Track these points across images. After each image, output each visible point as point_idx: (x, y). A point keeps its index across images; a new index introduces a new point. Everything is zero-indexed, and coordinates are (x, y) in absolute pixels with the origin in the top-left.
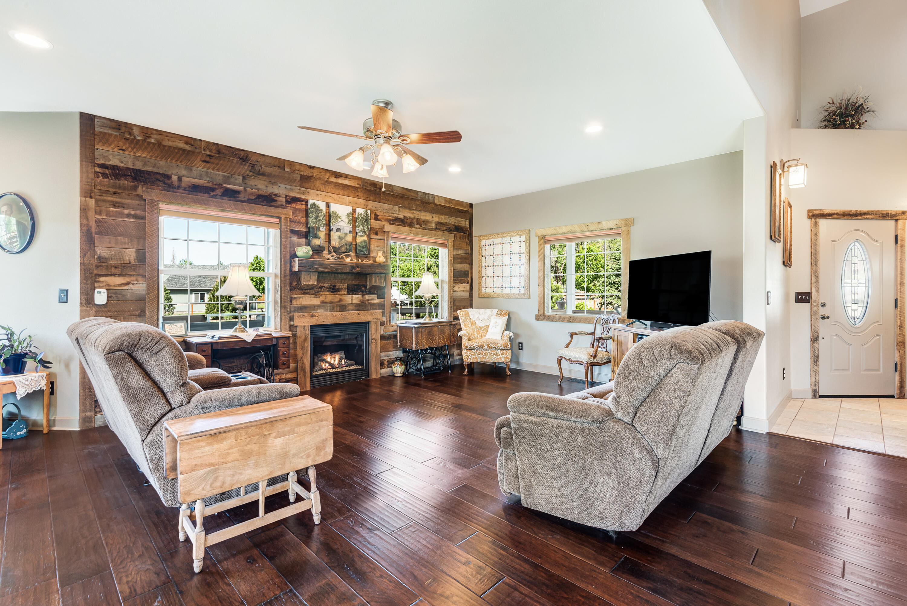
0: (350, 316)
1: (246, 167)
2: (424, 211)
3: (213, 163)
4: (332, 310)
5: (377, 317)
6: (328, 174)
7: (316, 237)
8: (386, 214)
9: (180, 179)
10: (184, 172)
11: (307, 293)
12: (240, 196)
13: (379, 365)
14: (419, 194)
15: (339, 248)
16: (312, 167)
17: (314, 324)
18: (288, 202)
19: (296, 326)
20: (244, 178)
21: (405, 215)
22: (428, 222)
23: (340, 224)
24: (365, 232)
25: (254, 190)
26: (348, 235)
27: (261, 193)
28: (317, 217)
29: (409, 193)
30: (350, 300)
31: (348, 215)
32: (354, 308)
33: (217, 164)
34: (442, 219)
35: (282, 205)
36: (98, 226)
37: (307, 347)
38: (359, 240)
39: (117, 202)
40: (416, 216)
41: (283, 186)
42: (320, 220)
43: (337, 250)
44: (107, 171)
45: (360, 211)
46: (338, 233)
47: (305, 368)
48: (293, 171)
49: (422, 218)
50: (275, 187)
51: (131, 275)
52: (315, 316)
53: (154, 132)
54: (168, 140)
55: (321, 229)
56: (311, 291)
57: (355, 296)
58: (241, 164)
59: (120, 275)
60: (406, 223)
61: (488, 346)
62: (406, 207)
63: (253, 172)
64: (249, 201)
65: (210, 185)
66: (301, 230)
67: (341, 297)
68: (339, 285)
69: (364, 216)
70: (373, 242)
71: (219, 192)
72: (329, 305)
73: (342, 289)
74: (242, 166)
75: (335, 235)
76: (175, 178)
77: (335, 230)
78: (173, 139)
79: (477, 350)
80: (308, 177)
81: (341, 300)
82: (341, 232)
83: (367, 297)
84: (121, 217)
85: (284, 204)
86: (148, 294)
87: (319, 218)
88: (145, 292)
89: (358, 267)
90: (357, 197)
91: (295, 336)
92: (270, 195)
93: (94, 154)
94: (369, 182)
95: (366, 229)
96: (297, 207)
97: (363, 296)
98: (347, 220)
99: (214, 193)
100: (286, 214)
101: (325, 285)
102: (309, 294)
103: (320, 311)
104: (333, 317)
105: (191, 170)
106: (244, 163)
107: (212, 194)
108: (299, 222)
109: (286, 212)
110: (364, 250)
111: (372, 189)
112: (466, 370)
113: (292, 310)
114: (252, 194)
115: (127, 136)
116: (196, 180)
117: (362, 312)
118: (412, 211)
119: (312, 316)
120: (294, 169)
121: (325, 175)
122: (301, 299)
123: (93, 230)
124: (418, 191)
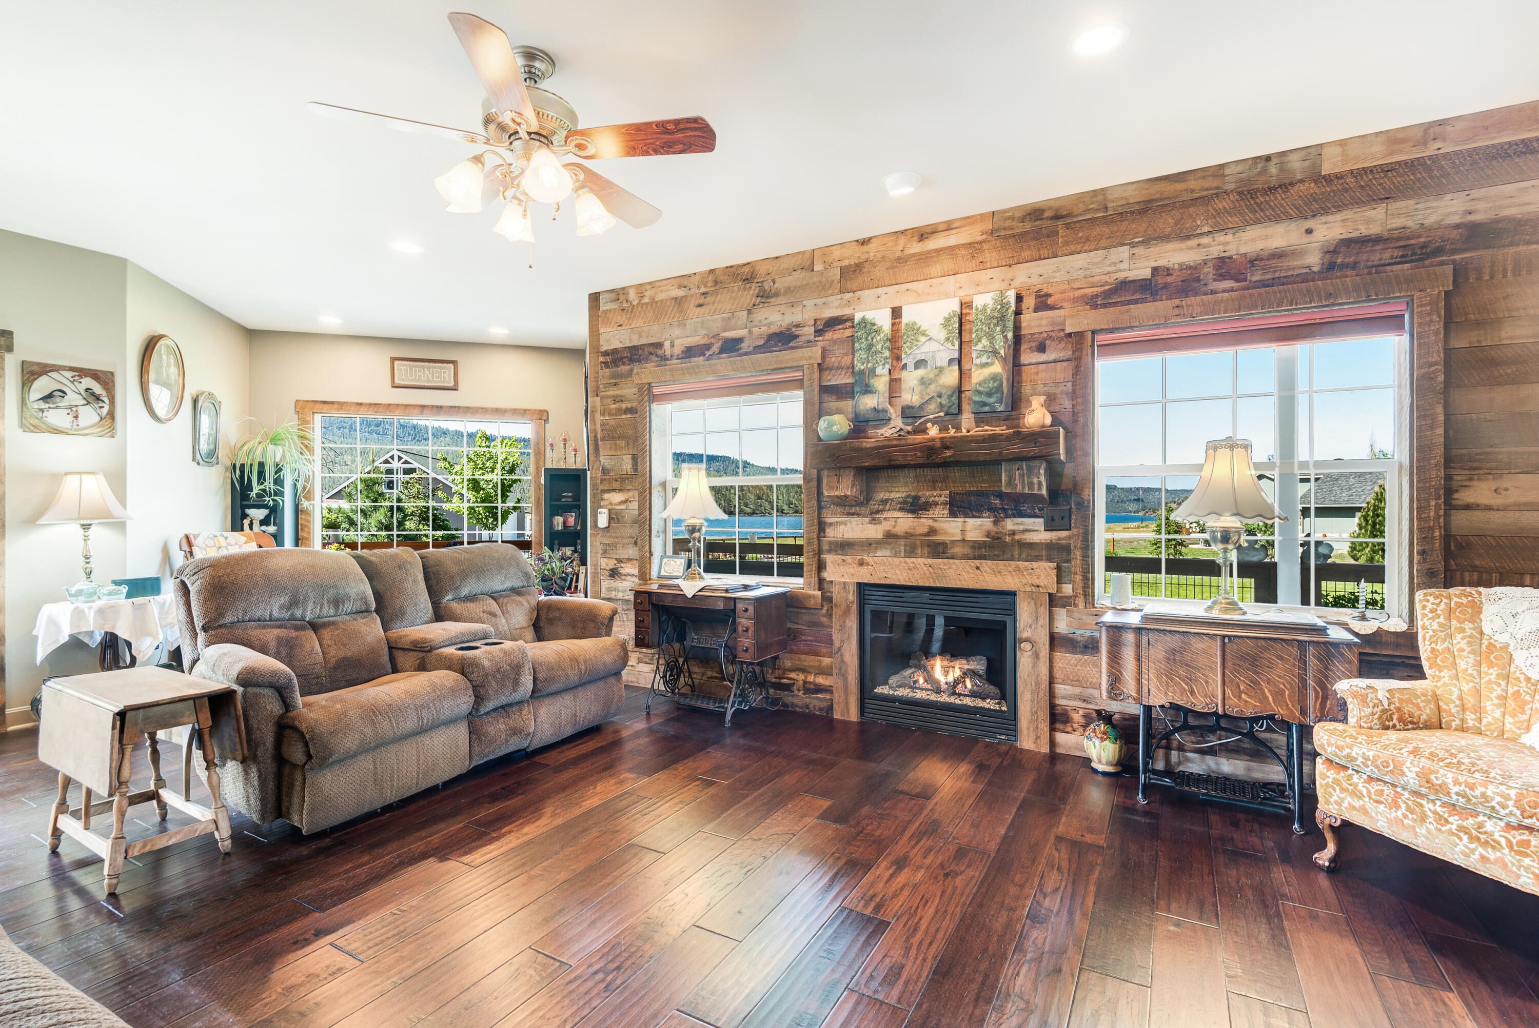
0: (952, 571)
1: (751, 292)
2: (1258, 222)
3: (708, 304)
4: (911, 552)
5: (1037, 582)
6: (902, 241)
7: (868, 390)
8: (1077, 285)
9: (672, 346)
10: (677, 331)
11: (853, 514)
12: (743, 345)
13: (1044, 715)
14: (1227, 171)
15: (922, 407)
16: (864, 242)
17: (866, 581)
18: (819, 332)
19: (832, 582)
20: (750, 312)
21: (1156, 264)
22: (1279, 255)
23: (924, 349)
24: (995, 352)
25: (764, 328)
26: (946, 371)
27: (774, 329)
28: (870, 346)
29: (1180, 186)
30: (958, 531)
31: (947, 321)
32: (967, 551)
33: (714, 303)
34: (1369, 221)
35: (809, 342)
36: (602, 430)
37: (851, 628)
38: (978, 376)
39: (617, 396)
40: (1216, 251)
41: (809, 303)
42: (876, 353)
43: (908, 413)
44: (608, 359)
45: (984, 300)
46: (921, 372)
47: (846, 671)
48: (828, 265)
49: (1243, 250)
50: (798, 309)
51: (628, 490)
52: (868, 564)
53: (648, 287)
54: (661, 291)
55: (879, 371)
56: (863, 510)
57: (972, 522)
58: (745, 289)
59: (621, 490)
60: (1166, 286)
61: (1424, 776)
62: (1165, 238)
63: (762, 297)
64: (758, 349)
65: (705, 341)
66: (843, 382)
67: (935, 524)
68: (927, 494)
69: (993, 310)
70: (1027, 374)
71: (716, 348)
72: (902, 542)
73: (936, 504)
74: (746, 293)
75: (911, 378)
76: (667, 344)
77: (911, 366)
78: (665, 288)
79: (1370, 779)
80: (857, 265)
81: (932, 531)
82: (926, 367)
83: (1010, 524)
84: (621, 415)
85: (812, 338)
86: (640, 515)
87: (874, 349)
88: (637, 512)
89: (947, 448)
90: (982, 266)
91: (827, 599)
92: (788, 329)
93: (599, 341)
94: (1018, 214)
95: (999, 344)
96: (835, 337)
97: (995, 523)
98: (942, 335)
99: (711, 352)
100: (810, 358)
101: (893, 496)
102: (859, 515)
103: (883, 554)
104: (910, 569)
105: (685, 325)
106: (748, 285)
107: (708, 353)
108: (839, 368)
109: (810, 354)
110: (992, 400)
111: (1028, 226)
112: (1331, 848)
113: (825, 547)
114: (760, 336)
115: (625, 305)
116: (689, 339)
117: (987, 565)
118: (1194, 242)
119: (861, 563)
120: (830, 260)
121: (896, 245)
122: (843, 527)
123: (599, 436)
124: (1222, 166)
